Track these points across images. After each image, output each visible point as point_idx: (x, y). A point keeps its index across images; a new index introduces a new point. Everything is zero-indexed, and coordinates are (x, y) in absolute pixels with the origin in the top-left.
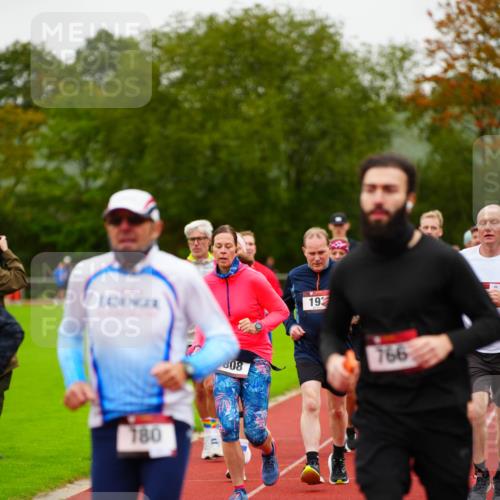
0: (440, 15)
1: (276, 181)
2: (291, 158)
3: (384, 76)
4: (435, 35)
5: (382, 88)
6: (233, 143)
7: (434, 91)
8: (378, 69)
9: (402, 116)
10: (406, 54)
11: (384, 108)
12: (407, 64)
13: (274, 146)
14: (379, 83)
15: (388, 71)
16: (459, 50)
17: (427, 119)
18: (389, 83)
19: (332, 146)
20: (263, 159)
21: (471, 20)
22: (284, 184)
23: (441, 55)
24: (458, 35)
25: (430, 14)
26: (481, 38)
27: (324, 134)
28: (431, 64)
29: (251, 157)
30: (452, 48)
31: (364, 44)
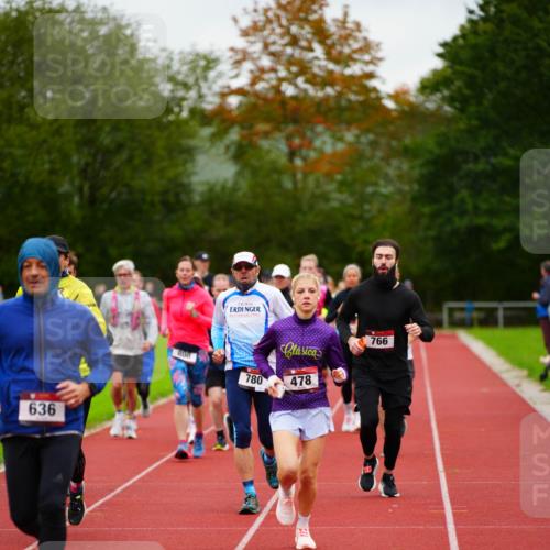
0: (246, 22)
1: (68, 197)
2: (84, 172)
3: (186, 86)
4: (241, 43)
5: (183, 99)
6: (18, 152)
7: (240, 105)
8: (180, 77)
9: (207, 131)
10: (210, 62)
11: (186, 122)
12: (212, 74)
13: (66, 157)
14: (181, 93)
15: (191, 80)
16: (266, 62)
17: (234, 135)
18: (193, 94)
19: (130, 159)
20: (52, 172)
21: (279, 30)
22: (76, 200)
23: (248, 66)
24: (266, 46)
25: (235, 20)
26: (289, 50)
27: (120, 147)
28: (236, 76)
29: (39, 169)
30: (259, 58)
31: (164, 50)
